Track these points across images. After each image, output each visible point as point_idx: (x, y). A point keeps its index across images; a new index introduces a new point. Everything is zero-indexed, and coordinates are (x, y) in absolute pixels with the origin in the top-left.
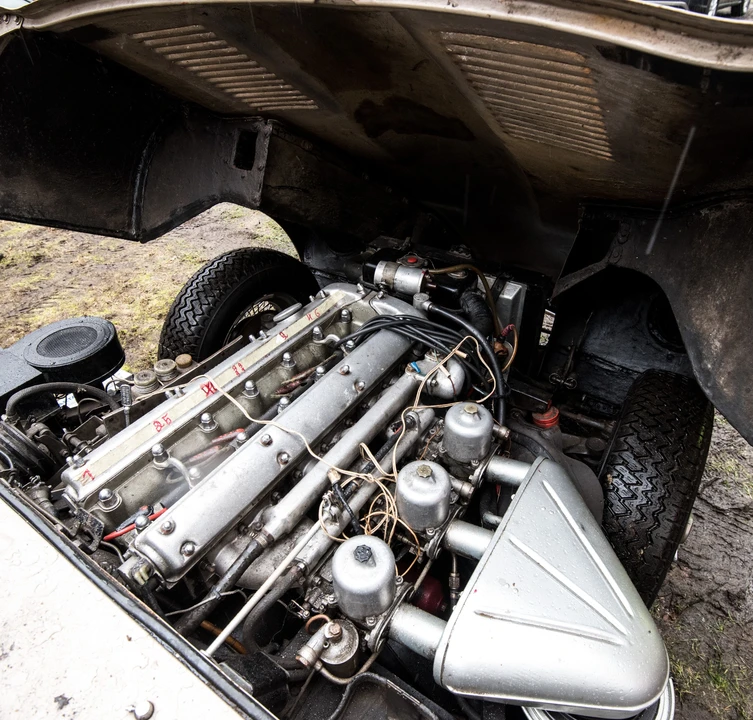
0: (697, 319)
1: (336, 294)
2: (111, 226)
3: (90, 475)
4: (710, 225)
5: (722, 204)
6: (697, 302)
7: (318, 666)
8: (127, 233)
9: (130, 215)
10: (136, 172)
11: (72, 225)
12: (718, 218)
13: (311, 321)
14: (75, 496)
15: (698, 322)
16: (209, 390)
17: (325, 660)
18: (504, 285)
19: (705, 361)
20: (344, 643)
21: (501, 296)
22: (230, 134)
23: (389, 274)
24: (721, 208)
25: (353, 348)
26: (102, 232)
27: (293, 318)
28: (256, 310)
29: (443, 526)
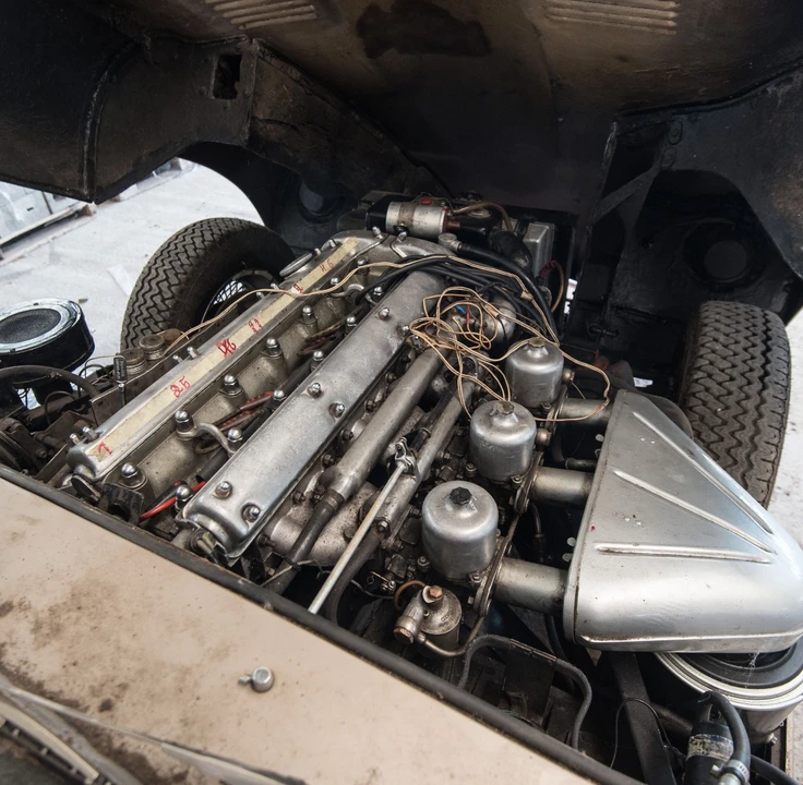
0: (779, 203)
1: (347, 242)
2: (60, 183)
3: (108, 450)
4: (780, 101)
5: (792, 75)
6: (776, 185)
7: (422, 638)
8: (78, 192)
9: (81, 171)
10: (85, 120)
11: (17, 179)
12: (788, 93)
13: (326, 272)
14: (90, 476)
15: (781, 206)
16: (227, 349)
17: (428, 631)
18: (527, 226)
19: (797, 245)
20: (445, 610)
21: (525, 240)
22: (206, 60)
23: (406, 215)
24: (790, 80)
25: (382, 296)
26: (50, 188)
27: (304, 269)
28: (228, 293)
29: (529, 473)
